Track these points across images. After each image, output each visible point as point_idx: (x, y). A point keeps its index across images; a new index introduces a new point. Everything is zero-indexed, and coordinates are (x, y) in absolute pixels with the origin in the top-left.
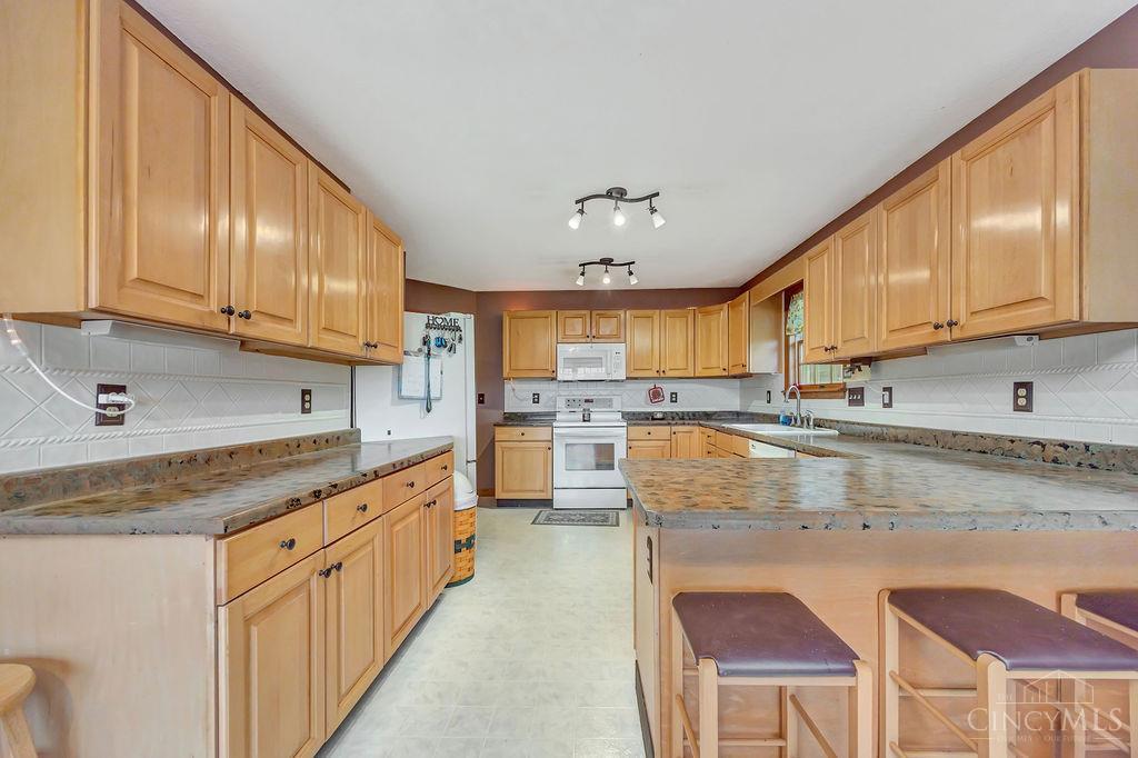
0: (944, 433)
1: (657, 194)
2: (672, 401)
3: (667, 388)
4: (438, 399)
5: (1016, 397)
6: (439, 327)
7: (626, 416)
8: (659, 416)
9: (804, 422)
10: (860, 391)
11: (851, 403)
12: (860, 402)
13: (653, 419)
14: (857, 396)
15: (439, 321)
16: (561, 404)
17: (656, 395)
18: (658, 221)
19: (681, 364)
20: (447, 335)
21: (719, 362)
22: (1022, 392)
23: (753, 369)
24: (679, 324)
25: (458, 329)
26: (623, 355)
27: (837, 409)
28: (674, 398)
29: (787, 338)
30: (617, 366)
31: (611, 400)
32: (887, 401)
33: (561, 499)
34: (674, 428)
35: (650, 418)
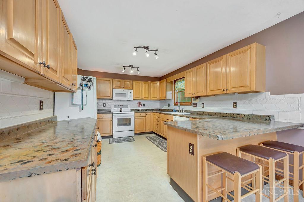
0: (218, 113)
1: (157, 50)
2: (143, 106)
3: (142, 102)
4: (85, 105)
5: (233, 105)
6: (85, 80)
7: (132, 110)
8: (141, 110)
9: (181, 111)
10: (196, 104)
11: (193, 106)
12: (196, 106)
13: (139, 111)
14: (195, 105)
15: (86, 78)
16: (113, 106)
17: (139, 104)
18: (157, 57)
19: (147, 96)
20: (88, 83)
21: (156, 96)
22: (235, 104)
23: (167, 98)
24: (147, 86)
25: (91, 82)
26: (132, 93)
27: (190, 108)
28: (144, 105)
29: (175, 91)
30: (130, 96)
31: (127, 106)
32: (203, 106)
33: (115, 135)
34: (147, 113)
35: (139, 110)
